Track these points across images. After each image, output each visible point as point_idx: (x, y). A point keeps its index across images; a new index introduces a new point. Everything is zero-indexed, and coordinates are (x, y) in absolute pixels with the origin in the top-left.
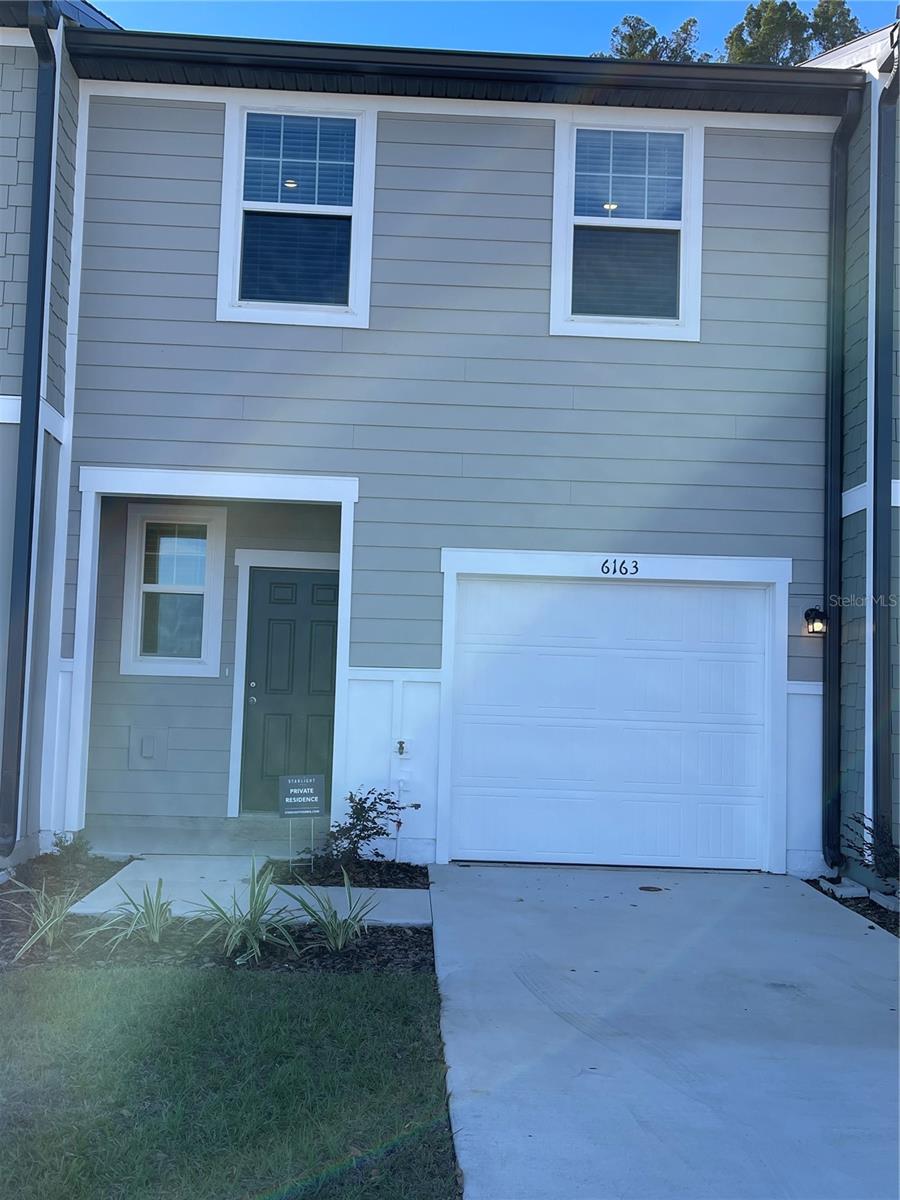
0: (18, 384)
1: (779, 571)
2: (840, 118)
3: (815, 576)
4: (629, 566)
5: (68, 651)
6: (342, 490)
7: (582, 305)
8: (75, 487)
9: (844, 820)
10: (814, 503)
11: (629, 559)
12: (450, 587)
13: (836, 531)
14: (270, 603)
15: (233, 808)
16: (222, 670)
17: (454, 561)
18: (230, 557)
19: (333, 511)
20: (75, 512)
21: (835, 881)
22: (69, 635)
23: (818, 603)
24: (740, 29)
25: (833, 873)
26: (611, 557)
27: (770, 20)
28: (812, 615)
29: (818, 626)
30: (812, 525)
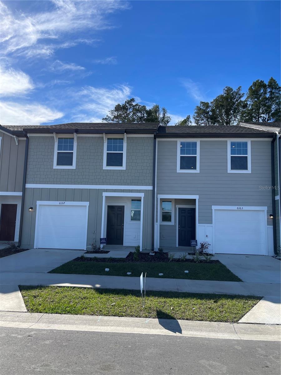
0: (152, 184)
1: (265, 208)
2: (272, 138)
3: (271, 209)
4: (241, 208)
5: (157, 222)
6: (196, 197)
7: (232, 168)
8: (157, 197)
9: (277, 246)
10: (271, 198)
11: (241, 207)
12: (213, 211)
13: (274, 202)
14: (188, 213)
15: (177, 246)
16: (175, 224)
17: (214, 207)
18: (175, 206)
19: (195, 200)
20: (157, 201)
21: (277, 257)
22: (157, 219)
23: (272, 213)
24: (251, 86)
25: (276, 255)
26: (238, 207)
27: (258, 85)
28: (271, 215)
29: (272, 217)
30: (270, 201)
